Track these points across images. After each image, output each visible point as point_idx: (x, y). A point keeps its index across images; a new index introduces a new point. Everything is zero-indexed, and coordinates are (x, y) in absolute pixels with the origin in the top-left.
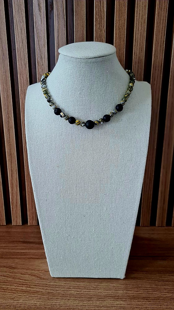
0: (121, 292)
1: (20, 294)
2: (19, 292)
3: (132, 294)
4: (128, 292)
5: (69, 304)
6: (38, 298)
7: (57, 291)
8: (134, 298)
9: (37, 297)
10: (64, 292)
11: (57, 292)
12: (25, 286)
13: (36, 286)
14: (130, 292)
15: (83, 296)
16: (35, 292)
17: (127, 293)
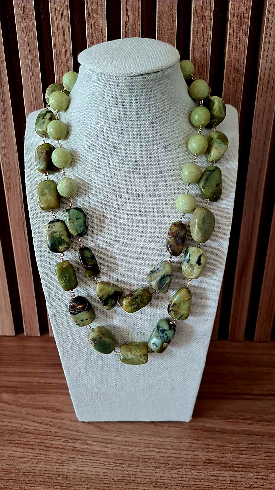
0: (230, 455)
1: (72, 456)
2: (70, 452)
3: (248, 460)
4: (241, 456)
5: (148, 474)
6: (100, 462)
7: (129, 451)
8: (250, 466)
9: (98, 462)
10: (139, 453)
11: (129, 453)
12: (79, 441)
13: (95, 442)
14: (244, 456)
15: (169, 462)
16: (95, 452)
17: (239, 458)
